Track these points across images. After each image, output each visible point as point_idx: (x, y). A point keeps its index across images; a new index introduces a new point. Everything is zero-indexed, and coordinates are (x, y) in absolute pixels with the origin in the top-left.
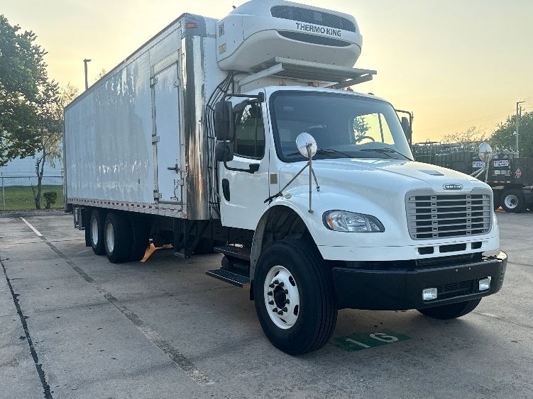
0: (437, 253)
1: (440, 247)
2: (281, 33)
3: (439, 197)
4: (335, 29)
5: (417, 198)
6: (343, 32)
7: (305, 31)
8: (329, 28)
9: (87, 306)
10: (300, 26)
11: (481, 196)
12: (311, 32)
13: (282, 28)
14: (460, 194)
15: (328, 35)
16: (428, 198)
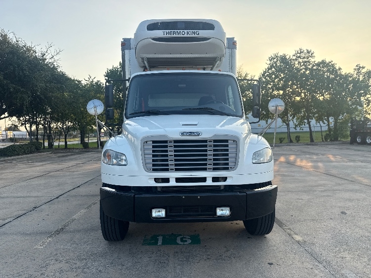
0: (173, 183)
1: (176, 178)
2: (154, 39)
3: (176, 141)
4: (194, 31)
5: (154, 142)
6: (200, 31)
7: (169, 35)
8: (188, 31)
9: (92, 196)
10: (165, 33)
11: (227, 141)
12: (175, 35)
13: (153, 37)
14: (198, 139)
15: (188, 35)
16: (166, 142)
